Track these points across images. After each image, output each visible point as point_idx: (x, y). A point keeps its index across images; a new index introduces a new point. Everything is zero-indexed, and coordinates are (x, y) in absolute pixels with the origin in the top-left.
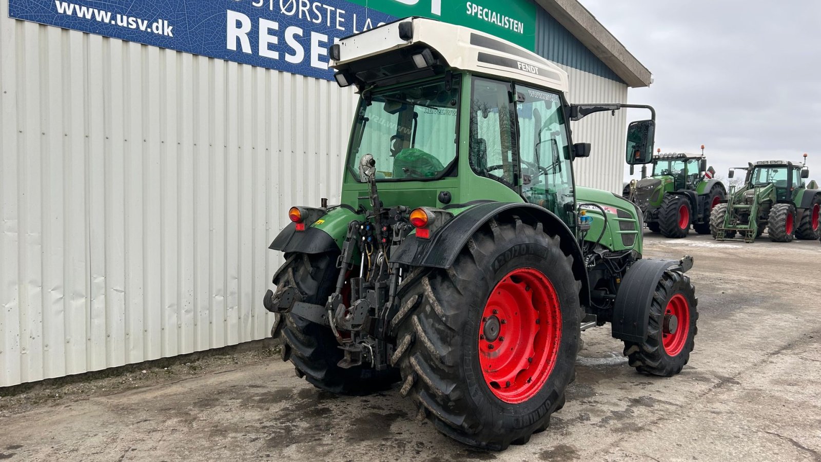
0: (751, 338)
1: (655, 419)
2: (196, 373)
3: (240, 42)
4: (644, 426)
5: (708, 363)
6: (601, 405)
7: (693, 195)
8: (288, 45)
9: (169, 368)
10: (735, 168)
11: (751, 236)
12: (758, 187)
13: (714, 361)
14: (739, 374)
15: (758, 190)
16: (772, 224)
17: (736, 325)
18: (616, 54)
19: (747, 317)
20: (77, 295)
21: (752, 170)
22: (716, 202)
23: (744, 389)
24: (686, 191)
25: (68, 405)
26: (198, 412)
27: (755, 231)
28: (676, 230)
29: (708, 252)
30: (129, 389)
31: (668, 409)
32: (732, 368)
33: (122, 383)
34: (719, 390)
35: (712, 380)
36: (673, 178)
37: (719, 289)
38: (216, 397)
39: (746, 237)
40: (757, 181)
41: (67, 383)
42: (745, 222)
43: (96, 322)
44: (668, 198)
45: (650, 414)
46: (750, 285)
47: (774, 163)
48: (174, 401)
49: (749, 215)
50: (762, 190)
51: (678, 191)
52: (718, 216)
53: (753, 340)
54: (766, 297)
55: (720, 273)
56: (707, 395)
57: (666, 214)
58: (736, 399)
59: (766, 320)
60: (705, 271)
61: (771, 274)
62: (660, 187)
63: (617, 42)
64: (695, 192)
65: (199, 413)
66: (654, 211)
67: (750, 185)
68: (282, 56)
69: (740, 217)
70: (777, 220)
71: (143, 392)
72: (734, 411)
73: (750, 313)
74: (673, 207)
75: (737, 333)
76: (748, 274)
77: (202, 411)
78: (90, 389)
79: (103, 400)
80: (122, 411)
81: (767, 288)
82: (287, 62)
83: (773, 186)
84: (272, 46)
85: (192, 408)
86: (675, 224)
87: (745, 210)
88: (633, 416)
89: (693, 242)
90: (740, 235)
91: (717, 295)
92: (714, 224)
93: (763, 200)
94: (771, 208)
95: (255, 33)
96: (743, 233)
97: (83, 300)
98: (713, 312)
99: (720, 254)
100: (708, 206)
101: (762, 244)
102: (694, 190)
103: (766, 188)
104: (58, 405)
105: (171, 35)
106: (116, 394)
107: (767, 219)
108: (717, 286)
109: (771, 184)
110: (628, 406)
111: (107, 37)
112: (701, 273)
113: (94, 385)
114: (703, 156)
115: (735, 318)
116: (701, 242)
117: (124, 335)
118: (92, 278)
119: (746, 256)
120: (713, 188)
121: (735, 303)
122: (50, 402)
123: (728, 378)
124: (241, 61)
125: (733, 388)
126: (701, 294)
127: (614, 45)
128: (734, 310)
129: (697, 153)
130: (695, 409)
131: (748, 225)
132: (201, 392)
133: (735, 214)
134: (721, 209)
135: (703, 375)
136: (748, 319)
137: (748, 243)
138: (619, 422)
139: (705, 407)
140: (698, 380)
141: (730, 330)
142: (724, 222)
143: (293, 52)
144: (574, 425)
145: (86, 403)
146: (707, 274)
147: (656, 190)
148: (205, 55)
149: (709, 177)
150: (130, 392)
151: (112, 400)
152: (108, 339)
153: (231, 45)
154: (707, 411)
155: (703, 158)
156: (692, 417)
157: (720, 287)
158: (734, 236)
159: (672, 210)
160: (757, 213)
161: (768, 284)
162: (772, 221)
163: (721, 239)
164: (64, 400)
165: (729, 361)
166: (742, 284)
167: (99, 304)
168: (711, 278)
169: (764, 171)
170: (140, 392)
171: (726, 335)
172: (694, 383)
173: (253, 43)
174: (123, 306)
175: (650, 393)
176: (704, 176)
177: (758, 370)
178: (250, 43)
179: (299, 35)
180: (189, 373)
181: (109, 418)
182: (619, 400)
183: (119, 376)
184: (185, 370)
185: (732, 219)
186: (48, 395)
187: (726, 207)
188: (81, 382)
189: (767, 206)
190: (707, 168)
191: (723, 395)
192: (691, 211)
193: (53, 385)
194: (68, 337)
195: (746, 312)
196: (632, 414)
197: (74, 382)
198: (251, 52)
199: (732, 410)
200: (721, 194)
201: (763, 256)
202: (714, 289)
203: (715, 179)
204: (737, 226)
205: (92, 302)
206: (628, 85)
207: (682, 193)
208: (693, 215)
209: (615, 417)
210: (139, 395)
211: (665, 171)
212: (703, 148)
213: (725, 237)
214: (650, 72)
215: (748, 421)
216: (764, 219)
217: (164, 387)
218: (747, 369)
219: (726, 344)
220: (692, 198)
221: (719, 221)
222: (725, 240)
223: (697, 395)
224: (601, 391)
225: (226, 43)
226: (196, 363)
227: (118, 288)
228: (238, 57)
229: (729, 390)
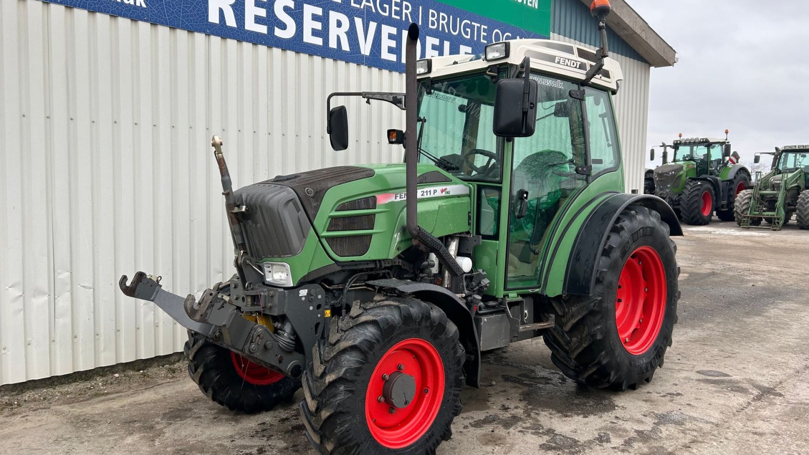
0: (790, 338)
1: (687, 441)
2: (174, 377)
3: (224, 14)
4: (674, 451)
5: (744, 370)
6: (623, 422)
7: (716, 181)
8: (277, 19)
9: (145, 371)
10: (761, 153)
11: (778, 223)
12: (786, 172)
13: (750, 366)
14: (781, 383)
15: (786, 176)
16: (800, 211)
17: (771, 322)
18: (638, 31)
19: (782, 313)
20: (38, 292)
21: (779, 155)
22: (741, 188)
23: (788, 403)
24: (709, 177)
25: (26, 414)
26: (165, 425)
27: (782, 218)
28: (698, 216)
29: (733, 240)
30: (97, 395)
31: (701, 428)
32: (772, 375)
33: (90, 389)
34: (759, 404)
35: (750, 390)
36: (695, 163)
37: (749, 281)
38: (190, 406)
39: (772, 224)
40: (784, 166)
41: (28, 389)
42: (772, 208)
43: (60, 321)
44: (690, 184)
45: (681, 435)
46: (782, 277)
47: (802, 148)
48: (142, 411)
49: (777, 201)
50: (790, 175)
51: (701, 177)
52: (743, 203)
53: (792, 341)
54: (800, 290)
55: (749, 263)
56: (746, 410)
57: (688, 201)
58: (780, 415)
59: (803, 317)
60: (731, 261)
61: (803, 265)
62: (681, 173)
63: (639, 18)
64: (718, 178)
65: (165, 427)
66: (675, 197)
67: (776, 170)
68: (271, 31)
69: (766, 204)
70: (806, 207)
71: (111, 399)
72: (780, 432)
73: (786, 309)
74: (696, 193)
75: (773, 332)
76: (779, 264)
77: (170, 424)
78: (53, 396)
79: (65, 408)
80: (82, 423)
81: (801, 280)
82: (276, 37)
83: (802, 171)
84: (260, 19)
85: (159, 420)
86: (697, 211)
87: (772, 196)
88: (660, 438)
89: (716, 229)
90: (766, 222)
91: (747, 288)
92: (738, 211)
93: (790, 186)
94: (799, 194)
95: (240, 5)
96: (770, 221)
97: (46, 298)
98: (745, 308)
99: (746, 242)
100: (732, 193)
101: (791, 231)
102: (718, 176)
103: (794, 173)
104: (14, 414)
105: (144, 5)
106: (81, 401)
107: (795, 206)
108: (746, 278)
109: (799, 170)
110: (654, 423)
111: (70, 8)
112: (727, 263)
113: (58, 391)
114: (727, 141)
115: (769, 315)
116: (724, 229)
117: (93, 336)
118: (56, 273)
119: (774, 245)
120: (737, 173)
121: (768, 297)
122: (6, 412)
123: (768, 388)
124: (224, 35)
125: (775, 401)
126: (730, 287)
127: (636, 22)
128: (766, 306)
129: (721, 138)
130: (734, 429)
131: (775, 211)
132: (174, 400)
133: (761, 201)
134: (746, 195)
135: (740, 385)
136: (783, 316)
137: (775, 230)
138: (645, 445)
139: (744, 426)
140: (734, 391)
141: (765, 329)
142: (750, 209)
143: (283, 27)
144: (591, 448)
145: (45, 412)
146: (734, 264)
147: (677, 176)
148: (183, 28)
149: (734, 163)
150: (97, 399)
151: (75, 410)
152: (75, 340)
153: (214, 18)
154: (747, 432)
155: (727, 143)
156: (731, 440)
157: (749, 278)
158: (760, 224)
159: (693, 196)
160: (785, 200)
161: (801, 276)
162: (801, 207)
163: (747, 227)
164: (22, 409)
165: (768, 366)
166: (773, 275)
167: (63, 302)
168: (738, 269)
169: (791, 156)
170: (108, 400)
171: (762, 335)
172: (730, 394)
173: (238, 15)
174: (92, 303)
175: (679, 407)
176: (728, 162)
177: (801, 378)
178: (235, 16)
179: (290, 8)
180: (166, 377)
181: (66, 432)
182: (644, 415)
183: (87, 380)
184: (163, 372)
185: (758, 206)
186: (6, 403)
187: (751, 194)
188: (44, 387)
189: (795, 192)
190: (731, 153)
191: (765, 411)
192: (715, 198)
193: (12, 391)
194: (29, 339)
195: (781, 307)
196: (660, 435)
197: (36, 388)
198: (235, 26)
199: (777, 430)
200: (745, 180)
201: (792, 245)
202: (742, 281)
203: (739, 163)
204: (764, 213)
205: (56, 300)
206: (650, 65)
207: (705, 179)
208: (717, 201)
209: (640, 439)
210: (106, 402)
211: (687, 157)
212: (727, 132)
213: (751, 224)
214: (674, 51)
215: (797, 445)
216: (792, 205)
217: (135, 393)
218: (790, 377)
219: (762, 346)
220: (715, 184)
221: (744, 208)
222: (751, 228)
223: (735, 410)
224: (623, 404)
225: (208, 15)
226: (175, 365)
227: (86, 284)
228: (222, 31)
229: (771, 404)
